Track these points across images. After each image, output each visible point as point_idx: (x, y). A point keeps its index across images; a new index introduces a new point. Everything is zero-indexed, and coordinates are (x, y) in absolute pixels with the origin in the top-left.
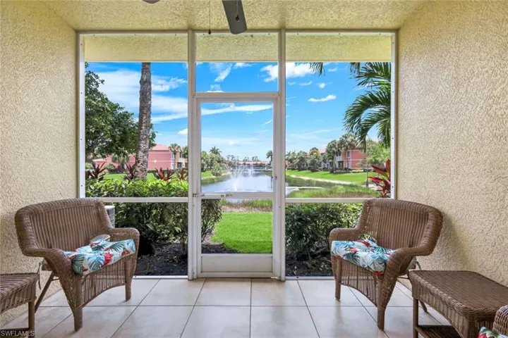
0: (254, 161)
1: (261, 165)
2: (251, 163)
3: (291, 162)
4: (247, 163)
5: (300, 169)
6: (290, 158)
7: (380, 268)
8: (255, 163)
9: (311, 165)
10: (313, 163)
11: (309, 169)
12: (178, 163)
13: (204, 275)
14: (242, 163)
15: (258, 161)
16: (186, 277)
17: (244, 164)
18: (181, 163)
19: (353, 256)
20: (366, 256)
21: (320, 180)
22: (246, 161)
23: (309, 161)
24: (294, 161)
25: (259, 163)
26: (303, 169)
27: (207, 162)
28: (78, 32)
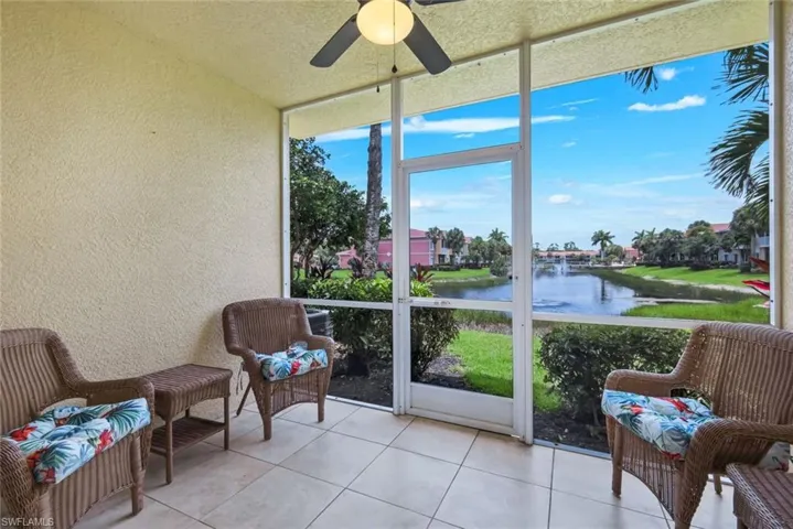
0: (567, 250)
1: (584, 258)
2: (563, 254)
3: (645, 251)
4: (554, 254)
5: (664, 265)
6: (643, 242)
7: (676, 448)
8: (570, 253)
9: (692, 255)
10: (697, 251)
11: (687, 264)
12: (440, 256)
13: (414, 411)
14: (546, 254)
15: (576, 249)
16: (391, 409)
17: (549, 256)
18: (443, 256)
19: (632, 418)
20: (651, 422)
21: (711, 287)
22: (553, 250)
23: (686, 249)
24: (652, 248)
25: (577, 253)
26: (671, 265)
27: (483, 254)
28: (281, 111)
